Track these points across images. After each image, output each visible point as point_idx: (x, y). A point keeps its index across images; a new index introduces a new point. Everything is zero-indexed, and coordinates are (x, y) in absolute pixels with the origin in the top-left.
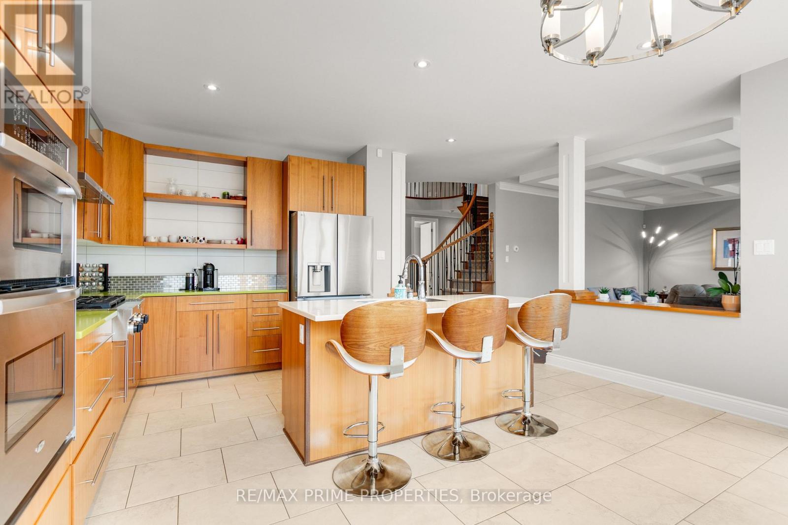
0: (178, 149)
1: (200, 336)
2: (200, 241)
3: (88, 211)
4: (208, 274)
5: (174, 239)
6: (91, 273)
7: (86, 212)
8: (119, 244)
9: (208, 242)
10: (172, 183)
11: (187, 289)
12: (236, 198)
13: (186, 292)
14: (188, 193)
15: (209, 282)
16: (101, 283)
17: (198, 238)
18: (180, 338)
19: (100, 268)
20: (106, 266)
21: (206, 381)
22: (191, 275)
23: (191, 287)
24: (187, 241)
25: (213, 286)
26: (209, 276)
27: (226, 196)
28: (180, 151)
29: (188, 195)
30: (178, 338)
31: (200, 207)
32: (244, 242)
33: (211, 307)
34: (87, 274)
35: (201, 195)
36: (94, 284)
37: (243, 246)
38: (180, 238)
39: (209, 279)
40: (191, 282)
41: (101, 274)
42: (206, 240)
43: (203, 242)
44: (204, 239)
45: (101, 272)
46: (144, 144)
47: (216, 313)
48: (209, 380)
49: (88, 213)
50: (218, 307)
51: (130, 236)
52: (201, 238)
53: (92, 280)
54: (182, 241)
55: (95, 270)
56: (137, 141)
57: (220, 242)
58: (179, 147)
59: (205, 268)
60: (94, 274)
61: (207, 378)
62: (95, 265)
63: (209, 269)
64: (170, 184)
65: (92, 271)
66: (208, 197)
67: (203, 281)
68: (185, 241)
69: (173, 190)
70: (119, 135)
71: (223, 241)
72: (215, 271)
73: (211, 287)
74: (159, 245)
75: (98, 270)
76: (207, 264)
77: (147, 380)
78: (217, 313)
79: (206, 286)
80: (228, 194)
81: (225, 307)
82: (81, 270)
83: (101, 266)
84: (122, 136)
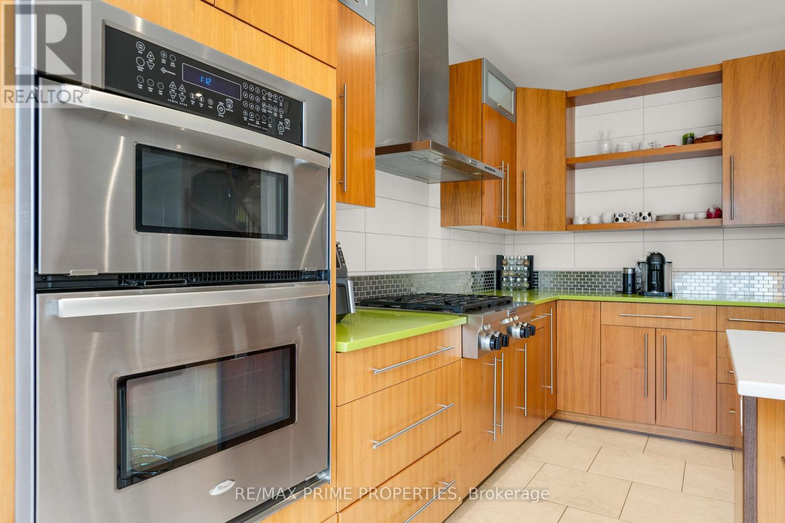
0: (609, 85)
1: (636, 366)
2: (644, 218)
3: (485, 191)
4: (654, 270)
5: (608, 219)
6: (515, 266)
7: (484, 193)
8: (536, 230)
9: (659, 218)
10: (605, 138)
11: (624, 292)
12: (705, 139)
13: (624, 296)
14: (626, 147)
15: (654, 282)
16: (526, 279)
17: (641, 214)
18: (606, 364)
19: (525, 260)
20: (531, 259)
21: (645, 439)
22: (630, 272)
23: (630, 289)
24: (625, 219)
25: (661, 289)
26: (654, 273)
27: (690, 140)
28: (612, 88)
29: (625, 151)
30: (604, 364)
31: (648, 166)
32: (719, 214)
33: (651, 323)
34: (511, 268)
35: (646, 146)
36: (519, 279)
37: (715, 222)
38: (615, 215)
39: (654, 278)
40: (630, 281)
41: (526, 268)
42: (654, 217)
43: (648, 219)
44: (649, 215)
45: (525, 266)
46: (566, 92)
47: (661, 334)
48: (651, 440)
49: (485, 193)
50: (663, 324)
51: (548, 218)
52: (645, 214)
53: (517, 274)
54: (617, 220)
55: (519, 263)
56: (556, 91)
57: (678, 217)
58: (610, 83)
59: (650, 259)
60: (519, 268)
61: (649, 435)
62: (520, 257)
63: (656, 263)
64: (602, 140)
65: (517, 265)
66: (659, 147)
67: (647, 280)
68: (621, 220)
69: (606, 148)
70: (535, 89)
71: (681, 217)
72: (666, 267)
73: (657, 291)
74: (588, 228)
75: (522, 263)
76: (653, 254)
77: (567, 413)
78: (663, 334)
79: (651, 288)
80: (692, 136)
81: (676, 325)
82: (505, 263)
83: (526, 258)
84: (539, 90)
